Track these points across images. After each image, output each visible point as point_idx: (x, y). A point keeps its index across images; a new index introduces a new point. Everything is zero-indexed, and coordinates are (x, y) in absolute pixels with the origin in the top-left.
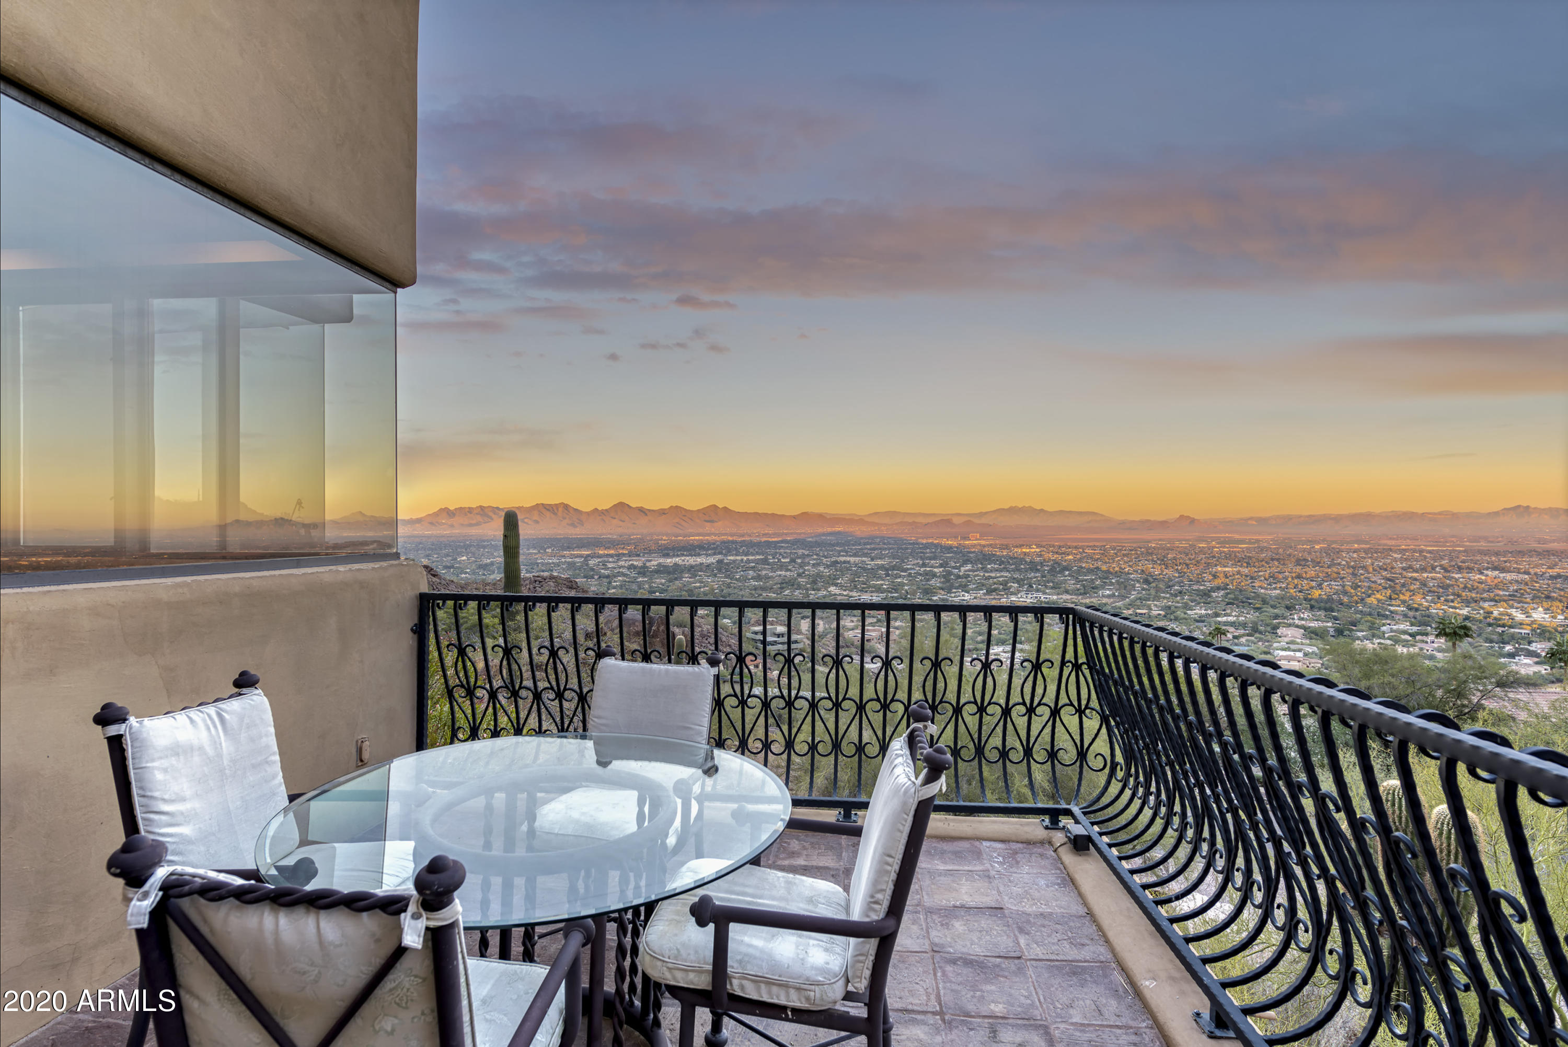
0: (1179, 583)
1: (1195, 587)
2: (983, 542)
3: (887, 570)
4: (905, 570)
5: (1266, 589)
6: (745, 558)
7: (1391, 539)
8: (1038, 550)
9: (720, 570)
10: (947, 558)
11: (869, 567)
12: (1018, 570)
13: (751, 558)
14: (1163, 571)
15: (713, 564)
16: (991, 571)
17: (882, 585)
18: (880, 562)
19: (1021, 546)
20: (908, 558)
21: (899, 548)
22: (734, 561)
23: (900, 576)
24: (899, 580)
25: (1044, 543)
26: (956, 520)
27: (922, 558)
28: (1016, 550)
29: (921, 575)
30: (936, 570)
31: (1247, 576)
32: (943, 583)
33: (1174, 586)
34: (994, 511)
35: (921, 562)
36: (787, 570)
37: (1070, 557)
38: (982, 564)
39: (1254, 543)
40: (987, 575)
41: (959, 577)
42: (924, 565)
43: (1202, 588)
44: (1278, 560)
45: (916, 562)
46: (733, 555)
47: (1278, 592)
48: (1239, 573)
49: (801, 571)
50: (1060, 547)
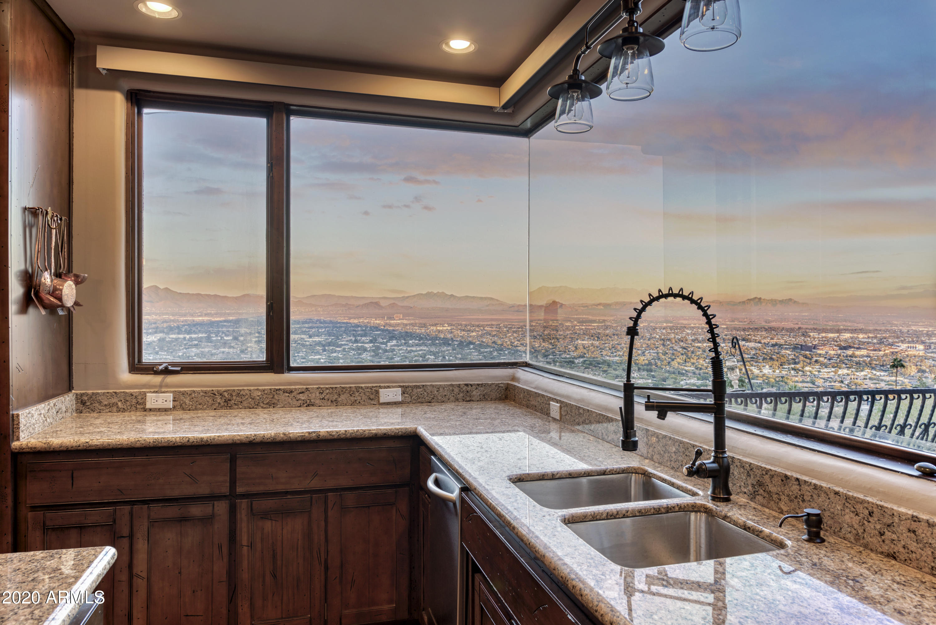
0: (553, 352)
1: (563, 356)
2: (405, 322)
3: (324, 346)
4: (340, 346)
5: (610, 356)
6: (188, 337)
7: (685, 319)
8: (449, 328)
9: (162, 349)
10: (375, 334)
11: (308, 343)
12: (433, 344)
13: (194, 336)
14: (541, 344)
15: (154, 342)
16: (413, 346)
17: (320, 359)
18: (317, 339)
19: (436, 325)
20: (341, 335)
21: (334, 327)
22: (176, 339)
23: (335, 352)
24: (335, 355)
25: (454, 323)
26: (383, 303)
27: (354, 336)
28: (432, 328)
29: (353, 350)
30: (366, 345)
31: (597, 347)
32: (373, 356)
33: (549, 355)
34: (414, 296)
35: (353, 339)
36: (231, 347)
37: (474, 334)
38: (405, 340)
39: (602, 322)
40: (409, 349)
41: (386, 351)
42: (356, 341)
43: (568, 356)
44: (617, 335)
45: (349, 338)
46: (174, 334)
47: (617, 358)
48: (592, 345)
49: (244, 348)
50: (466, 326)
